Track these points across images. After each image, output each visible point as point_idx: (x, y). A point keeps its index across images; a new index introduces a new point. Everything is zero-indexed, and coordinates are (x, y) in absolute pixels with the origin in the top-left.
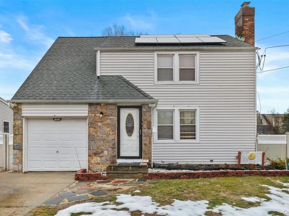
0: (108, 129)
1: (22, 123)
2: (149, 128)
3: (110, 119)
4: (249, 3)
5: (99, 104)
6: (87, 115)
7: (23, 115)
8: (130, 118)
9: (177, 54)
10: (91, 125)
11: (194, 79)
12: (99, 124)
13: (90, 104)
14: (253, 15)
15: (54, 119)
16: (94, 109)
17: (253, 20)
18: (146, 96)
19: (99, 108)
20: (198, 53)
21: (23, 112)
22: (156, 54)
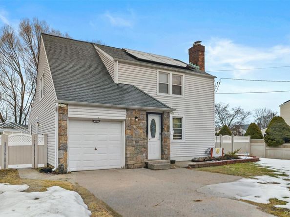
0: (141, 131)
1: (67, 124)
2: (168, 131)
3: (142, 123)
4: (200, 42)
5: (134, 110)
6: (125, 118)
7: (69, 116)
8: (153, 122)
9: (171, 73)
10: (128, 127)
11: (180, 94)
12: (134, 126)
13: (127, 110)
14: (204, 51)
15: (93, 121)
16: (130, 114)
17: (204, 55)
18: (165, 106)
19: (134, 112)
20: (184, 75)
21: (69, 113)
22: (158, 70)
